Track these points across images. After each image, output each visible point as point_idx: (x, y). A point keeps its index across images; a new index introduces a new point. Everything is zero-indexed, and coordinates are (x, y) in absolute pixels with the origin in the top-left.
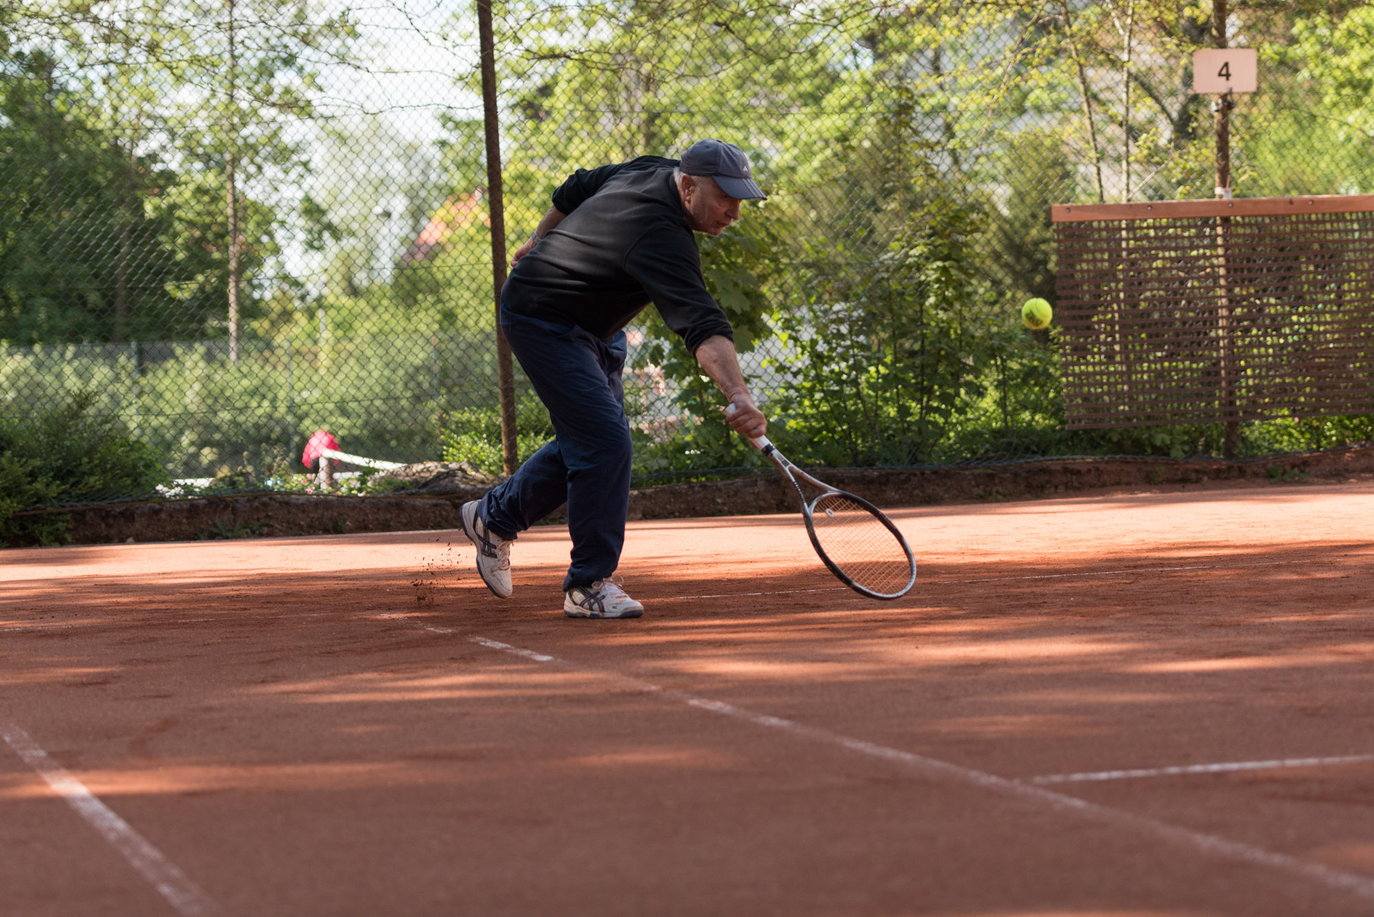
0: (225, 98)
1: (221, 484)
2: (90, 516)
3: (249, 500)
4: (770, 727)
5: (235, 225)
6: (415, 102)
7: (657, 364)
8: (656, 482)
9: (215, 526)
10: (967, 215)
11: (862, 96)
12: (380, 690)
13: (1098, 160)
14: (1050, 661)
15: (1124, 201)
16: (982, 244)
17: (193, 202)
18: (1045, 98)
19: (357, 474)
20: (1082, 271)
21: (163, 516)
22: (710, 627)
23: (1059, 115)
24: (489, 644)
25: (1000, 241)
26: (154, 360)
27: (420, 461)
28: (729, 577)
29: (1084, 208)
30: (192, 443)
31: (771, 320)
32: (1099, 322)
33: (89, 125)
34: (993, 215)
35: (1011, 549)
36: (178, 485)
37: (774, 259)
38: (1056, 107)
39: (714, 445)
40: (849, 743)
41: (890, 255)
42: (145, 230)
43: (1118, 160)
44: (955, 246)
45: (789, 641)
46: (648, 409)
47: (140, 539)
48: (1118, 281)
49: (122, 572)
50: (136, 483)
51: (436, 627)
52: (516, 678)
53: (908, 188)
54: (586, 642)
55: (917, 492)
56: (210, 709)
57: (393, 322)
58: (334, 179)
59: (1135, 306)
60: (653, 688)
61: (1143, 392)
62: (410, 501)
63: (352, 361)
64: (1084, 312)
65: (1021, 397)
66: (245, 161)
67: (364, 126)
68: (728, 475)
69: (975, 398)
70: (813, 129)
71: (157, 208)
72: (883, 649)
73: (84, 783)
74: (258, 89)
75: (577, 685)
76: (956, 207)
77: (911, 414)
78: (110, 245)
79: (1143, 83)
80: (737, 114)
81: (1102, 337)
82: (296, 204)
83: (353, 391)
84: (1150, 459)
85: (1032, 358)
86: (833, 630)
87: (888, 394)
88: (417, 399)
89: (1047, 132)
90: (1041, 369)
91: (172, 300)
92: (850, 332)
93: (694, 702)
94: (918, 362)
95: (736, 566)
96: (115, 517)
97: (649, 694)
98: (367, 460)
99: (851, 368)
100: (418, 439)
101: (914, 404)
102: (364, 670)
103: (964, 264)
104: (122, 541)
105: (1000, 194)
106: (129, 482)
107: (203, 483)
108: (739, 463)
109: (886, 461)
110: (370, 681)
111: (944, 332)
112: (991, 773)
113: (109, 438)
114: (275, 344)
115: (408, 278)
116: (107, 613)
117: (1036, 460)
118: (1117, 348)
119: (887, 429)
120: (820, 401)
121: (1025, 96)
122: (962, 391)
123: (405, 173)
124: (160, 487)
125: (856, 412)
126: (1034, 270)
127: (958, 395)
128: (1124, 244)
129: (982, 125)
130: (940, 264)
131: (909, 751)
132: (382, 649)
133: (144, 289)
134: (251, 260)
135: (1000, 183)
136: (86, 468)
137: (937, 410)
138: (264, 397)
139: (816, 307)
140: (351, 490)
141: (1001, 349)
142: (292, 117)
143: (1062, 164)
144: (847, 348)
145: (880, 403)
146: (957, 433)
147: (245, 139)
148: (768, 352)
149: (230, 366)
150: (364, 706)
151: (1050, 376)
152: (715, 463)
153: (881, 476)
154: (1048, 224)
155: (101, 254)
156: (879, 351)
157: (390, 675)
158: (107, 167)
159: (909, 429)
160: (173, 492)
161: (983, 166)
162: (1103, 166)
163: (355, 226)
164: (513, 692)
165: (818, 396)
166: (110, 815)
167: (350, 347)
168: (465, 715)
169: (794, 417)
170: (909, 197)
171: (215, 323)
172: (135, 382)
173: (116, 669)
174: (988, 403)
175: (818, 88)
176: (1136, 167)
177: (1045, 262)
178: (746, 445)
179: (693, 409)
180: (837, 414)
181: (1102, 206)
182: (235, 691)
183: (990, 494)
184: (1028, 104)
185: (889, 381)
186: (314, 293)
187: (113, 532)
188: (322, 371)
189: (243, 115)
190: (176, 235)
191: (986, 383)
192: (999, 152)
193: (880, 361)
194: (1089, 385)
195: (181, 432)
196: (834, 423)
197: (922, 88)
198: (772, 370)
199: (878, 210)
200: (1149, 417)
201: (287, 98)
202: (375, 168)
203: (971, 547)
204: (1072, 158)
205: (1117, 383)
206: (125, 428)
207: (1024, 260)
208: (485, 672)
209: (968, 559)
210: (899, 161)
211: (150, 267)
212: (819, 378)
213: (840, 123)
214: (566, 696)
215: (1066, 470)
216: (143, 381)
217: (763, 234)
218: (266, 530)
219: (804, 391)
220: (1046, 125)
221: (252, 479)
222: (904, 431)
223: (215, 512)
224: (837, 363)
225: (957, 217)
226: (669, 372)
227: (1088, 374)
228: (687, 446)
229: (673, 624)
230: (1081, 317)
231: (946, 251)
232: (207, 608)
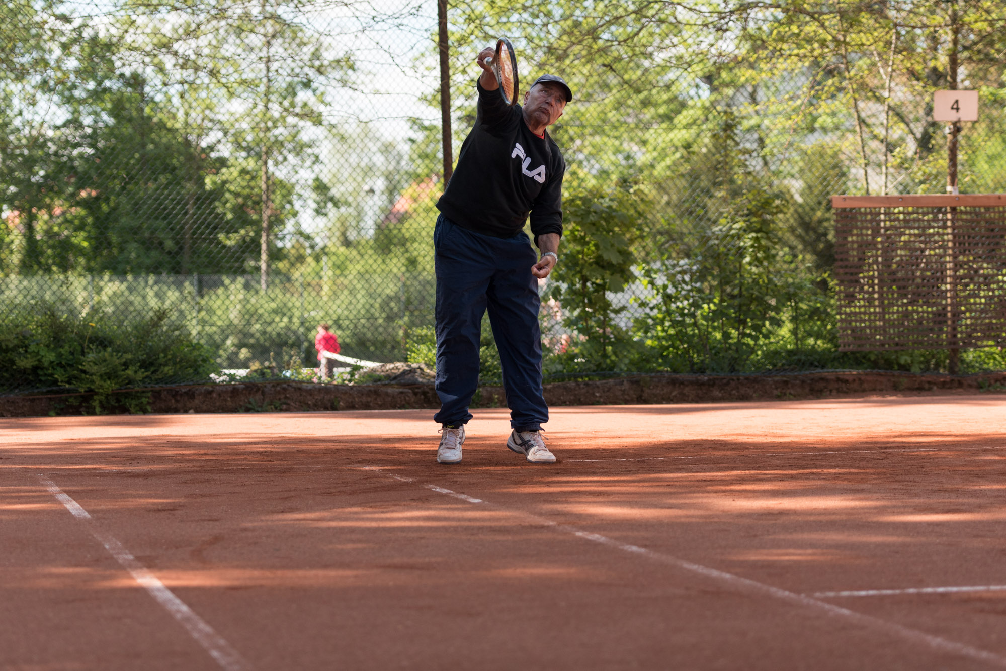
0: (263, 109)
1: (254, 374)
2: (163, 395)
3: (273, 386)
4: (632, 553)
5: (268, 197)
6: (394, 115)
7: (556, 299)
8: (554, 380)
9: (250, 403)
10: (774, 201)
11: (703, 117)
12: (362, 519)
13: (866, 165)
14: (826, 512)
15: (883, 194)
16: (782, 221)
17: (239, 180)
18: (828, 121)
19: (348, 369)
20: (853, 242)
21: (214, 395)
22: (591, 481)
23: (839, 133)
24: (438, 489)
25: (795, 220)
26: (210, 288)
27: (391, 362)
28: (603, 447)
29: (855, 198)
30: (234, 345)
31: (636, 270)
32: (864, 278)
33: (169, 125)
34: (791, 201)
35: (799, 433)
36: (225, 374)
37: (640, 228)
38: (837, 128)
39: (595, 356)
40: (687, 566)
41: (720, 227)
42: (207, 198)
43: (879, 166)
44: (765, 222)
45: (645, 493)
46: (549, 330)
47: (198, 410)
48: (878, 249)
49: (186, 433)
50: (196, 372)
51: (401, 477)
52: (457, 514)
53: (732, 181)
54: (505, 490)
55: (734, 392)
56: (246, 530)
57: (375, 267)
58: (337, 166)
59: (890, 266)
60: (551, 523)
61: (894, 326)
62: (383, 389)
63: (346, 292)
64: (852, 270)
65: (808, 328)
66: (275, 153)
67: (359, 130)
68: (604, 377)
69: (776, 327)
70: (668, 139)
71: (214, 183)
72: (710, 501)
73: (160, 578)
74: (286, 103)
75: (499, 519)
76: (767, 196)
77: (731, 338)
78: (182, 208)
79: (898, 113)
80: (616, 128)
81: (866, 288)
82: (310, 182)
83: (346, 313)
84: (897, 373)
85: (816, 301)
86: (675, 486)
87: (716, 324)
88: (390, 318)
89: (831, 144)
90: (822, 309)
91: (224, 247)
92: (691, 280)
93: (579, 534)
94: (736, 302)
95: (609, 440)
96: (181, 395)
97: (548, 527)
98: (355, 360)
99: (691, 305)
100: (389, 346)
101: (733, 331)
102: (352, 505)
103: (770, 235)
104: (186, 411)
105: (796, 187)
106: (191, 371)
107: (242, 373)
108: (611, 369)
109: (713, 370)
110: (356, 513)
111: (755, 282)
112: (785, 589)
113: (178, 341)
114: (293, 278)
115: (386, 236)
116: (175, 461)
117: (818, 372)
118: (876, 296)
119: (714, 347)
120: (669, 327)
121: (815, 119)
122: (767, 323)
123: (386, 164)
124: (212, 376)
125: (694, 335)
126: (818, 239)
127: (764, 325)
128: (882, 224)
129: (785, 139)
130: (754, 234)
131: (728, 572)
132: (364, 491)
133: (205, 239)
134: (277, 220)
135: (796, 179)
136: (162, 361)
137: (750, 335)
138: (284, 314)
139: (667, 262)
140: (344, 380)
141: (795, 294)
142: (309, 123)
143: (840, 168)
144: (689, 291)
145: (710, 330)
146: (763, 352)
147: (276, 137)
148: (634, 293)
149: (262, 292)
150: (352, 530)
151: (828, 314)
152: (595, 368)
153: (709, 380)
154: (829, 208)
155: (177, 215)
156: (710, 294)
157: (370, 510)
158: (180, 154)
159: (730, 348)
160: (222, 379)
161: (785, 168)
162: (869, 170)
163: (350, 199)
164: (454, 524)
165: (667, 324)
166: (178, 601)
167: (346, 282)
168: (421, 538)
169: (652, 338)
170: (734, 187)
171: (252, 263)
172: (198, 303)
173: (182, 500)
174: (785, 331)
175: (672, 111)
176: (891, 170)
177: (825, 235)
178: (617, 356)
179: (581, 331)
180: (681, 336)
181: (867, 197)
182: (263, 518)
183: (785, 394)
184: (817, 125)
185: (717, 314)
186: (321, 245)
187: (179, 405)
188: (325, 298)
189: (275, 122)
190: (227, 201)
191: (784, 318)
192: (797, 158)
193: (710, 301)
194: (856, 321)
195: (227, 337)
196: (678, 342)
197: (744, 113)
198: (636, 305)
199: (711, 197)
200: (897, 344)
201: (306, 110)
202: (366, 160)
203: (771, 431)
204: (847, 163)
205: (875, 320)
206: (190, 334)
207: (811, 233)
208: (435, 509)
209: (769, 440)
210: (727, 163)
211: (209, 224)
212: (669, 312)
213: (687, 136)
214: (491, 527)
215: (838, 380)
216: (203, 302)
217: (632, 212)
218: (284, 407)
219: (658, 321)
220: (829, 140)
221: (276, 371)
222: (727, 350)
223: (250, 394)
224: (681, 302)
225: (767, 203)
226: (565, 304)
227: (855, 314)
228: (576, 356)
229: (565, 479)
230: (852, 274)
231: (758, 226)
232: (244, 460)
